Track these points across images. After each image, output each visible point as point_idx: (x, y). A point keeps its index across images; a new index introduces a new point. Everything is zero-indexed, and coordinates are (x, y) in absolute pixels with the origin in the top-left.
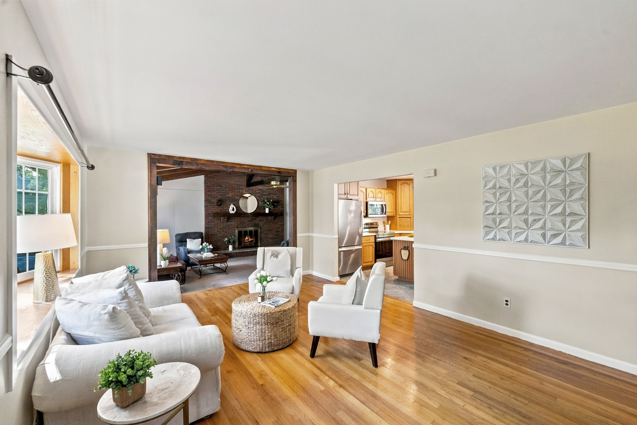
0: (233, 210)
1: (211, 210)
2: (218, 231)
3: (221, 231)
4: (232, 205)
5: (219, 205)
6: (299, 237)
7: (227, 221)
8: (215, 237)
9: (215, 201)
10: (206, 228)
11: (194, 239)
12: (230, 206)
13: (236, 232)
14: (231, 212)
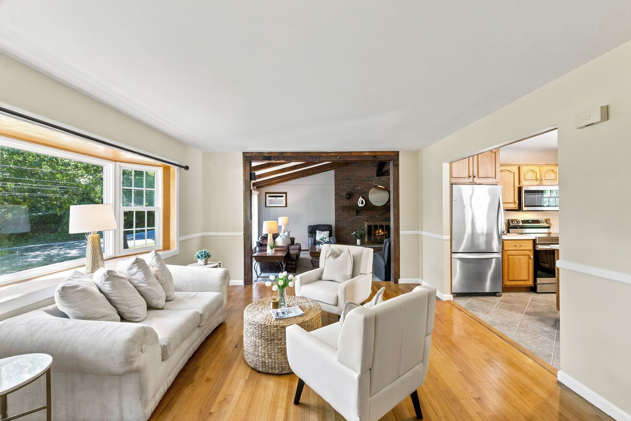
0: (362, 203)
1: (340, 204)
2: (347, 225)
3: (351, 224)
4: (361, 198)
5: (348, 199)
6: (402, 235)
7: (356, 215)
8: (345, 230)
9: (344, 194)
10: (336, 221)
11: (323, 231)
12: (359, 199)
13: (366, 225)
14: (360, 205)
